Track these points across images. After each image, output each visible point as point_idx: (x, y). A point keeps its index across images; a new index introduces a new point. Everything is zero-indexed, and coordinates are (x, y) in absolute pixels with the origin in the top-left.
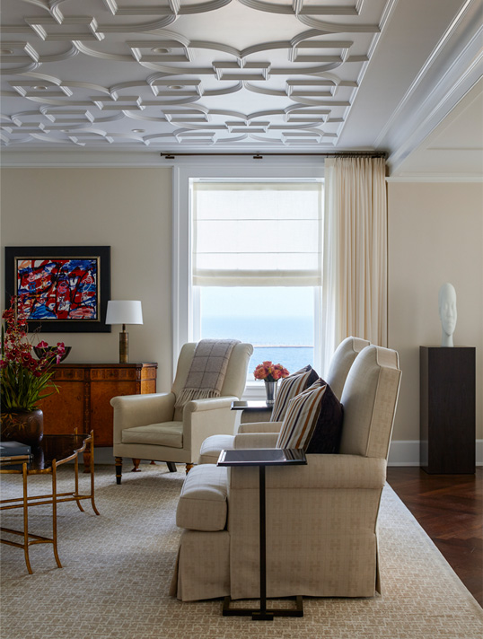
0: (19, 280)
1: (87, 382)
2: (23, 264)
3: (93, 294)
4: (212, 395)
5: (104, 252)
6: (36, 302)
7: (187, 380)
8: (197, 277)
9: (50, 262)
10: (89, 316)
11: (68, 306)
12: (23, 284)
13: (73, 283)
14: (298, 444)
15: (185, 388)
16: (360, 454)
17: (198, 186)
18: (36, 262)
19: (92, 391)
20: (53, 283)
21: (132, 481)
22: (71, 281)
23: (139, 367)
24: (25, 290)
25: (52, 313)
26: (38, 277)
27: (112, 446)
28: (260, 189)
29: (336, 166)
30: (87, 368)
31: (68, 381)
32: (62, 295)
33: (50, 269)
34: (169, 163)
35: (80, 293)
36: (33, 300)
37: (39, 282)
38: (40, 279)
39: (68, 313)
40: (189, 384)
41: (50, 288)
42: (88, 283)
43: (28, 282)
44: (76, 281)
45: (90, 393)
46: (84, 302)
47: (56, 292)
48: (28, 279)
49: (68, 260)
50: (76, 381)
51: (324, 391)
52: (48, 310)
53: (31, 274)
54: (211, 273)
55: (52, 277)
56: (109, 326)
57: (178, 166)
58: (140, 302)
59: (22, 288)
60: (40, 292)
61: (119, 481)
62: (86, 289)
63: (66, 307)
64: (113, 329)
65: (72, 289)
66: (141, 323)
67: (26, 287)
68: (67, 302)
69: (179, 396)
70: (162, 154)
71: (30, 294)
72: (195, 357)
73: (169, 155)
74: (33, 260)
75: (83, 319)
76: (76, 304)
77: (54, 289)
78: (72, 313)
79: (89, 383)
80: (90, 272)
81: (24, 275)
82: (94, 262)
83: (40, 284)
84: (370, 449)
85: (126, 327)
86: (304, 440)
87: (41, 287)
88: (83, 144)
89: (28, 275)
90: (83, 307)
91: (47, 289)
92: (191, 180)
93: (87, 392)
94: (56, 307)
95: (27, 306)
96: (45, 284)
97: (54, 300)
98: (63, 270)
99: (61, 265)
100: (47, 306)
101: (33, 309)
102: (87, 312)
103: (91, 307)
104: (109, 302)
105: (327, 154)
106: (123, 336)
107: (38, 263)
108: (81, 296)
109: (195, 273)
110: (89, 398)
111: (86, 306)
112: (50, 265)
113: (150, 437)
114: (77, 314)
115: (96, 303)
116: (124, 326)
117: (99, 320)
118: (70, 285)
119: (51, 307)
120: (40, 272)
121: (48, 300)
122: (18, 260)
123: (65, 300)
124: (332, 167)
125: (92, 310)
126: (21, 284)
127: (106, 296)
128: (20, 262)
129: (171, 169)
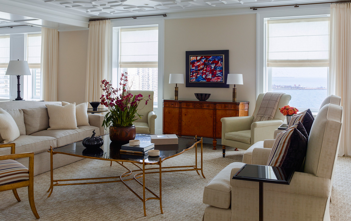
0: (191, 65)
1: (215, 110)
2: (193, 58)
3: (221, 71)
4: (269, 119)
5: (226, 53)
6: (198, 74)
7: (259, 111)
8: (269, 63)
9: (203, 57)
10: (220, 80)
11: (211, 76)
12: (193, 67)
13: (213, 66)
14: (276, 162)
15: (257, 114)
16: (313, 174)
17: (270, 22)
18: (198, 57)
19: (217, 114)
20: (205, 66)
21: (231, 156)
22: (212, 65)
23: (239, 104)
24: (193, 69)
25: (204, 79)
26: (198, 64)
27: (221, 138)
28: (299, 22)
29: (336, 8)
30: (215, 103)
31: (207, 109)
32: (208, 71)
33: (203, 60)
34: (255, 12)
35: (216, 71)
36: (197, 74)
37: (199, 66)
38: (199, 64)
39: (211, 79)
40: (259, 113)
41: (203, 68)
42: (219, 66)
43: (194, 66)
44: (214, 65)
45: (216, 115)
46: (217, 74)
47: (206, 70)
48: (195, 65)
49: (211, 56)
50: (211, 109)
51: (292, 132)
52: (202, 78)
53: (196, 62)
54: (276, 61)
55: (204, 64)
56: (228, 85)
57: (259, 13)
58: (242, 74)
59: (192, 68)
60: (199, 70)
61: (224, 156)
62: (218, 69)
63: (210, 76)
64: (230, 86)
65: (212, 69)
66: (243, 84)
67: (194, 68)
68: (210, 74)
69: (255, 118)
70: (251, 8)
71: (195, 71)
72: (263, 100)
73: (254, 8)
74: (197, 57)
75: (217, 82)
76: (214, 75)
77: (205, 69)
78: (212, 79)
79: (216, 110)
80: (220, 61)
81: (193, 63)
82: (222, 57)
83: (199, 67)
84: (319, 172)
85: (236, 86)
86: (280, 160)
87: (200, 68)
88: (214, 6)
89: (195, 63)
90: (217, 77)
91: (202, 69)
92: (265, 19)
93: (215, 114)
94: (206, 77)
95: (194, 76)
96: (201, 67)
97: (205, 74)
98: (209, 61)
99: (208, 58)
100: (202, 76)
101: (196, 77)
102: (219, 79)
103: (220, 77)
104: (228, 75)
105: (332, 2)
106: (234, 89)
107: (199, 58)
108: (216, 72)
109: (268, 61)
110: (216, 117)
111: (218, 76)
112: (203, 59)
113: (237, 138)
114: (214, 80)
115: (222, 75)
116: (235, 85)
117: (224, 82)
118: (211, 67)
119: (204, 76)
120: (200, 62)
121: (203, 73)
122: (190, 57)
123: (209, 73)
124: (334, 9)
125: (221, 78)
126: (192, 67)
127: (227, 72)
128: (191, 57)
129: (256, 14)
